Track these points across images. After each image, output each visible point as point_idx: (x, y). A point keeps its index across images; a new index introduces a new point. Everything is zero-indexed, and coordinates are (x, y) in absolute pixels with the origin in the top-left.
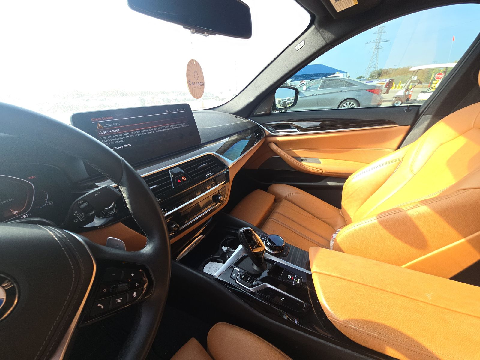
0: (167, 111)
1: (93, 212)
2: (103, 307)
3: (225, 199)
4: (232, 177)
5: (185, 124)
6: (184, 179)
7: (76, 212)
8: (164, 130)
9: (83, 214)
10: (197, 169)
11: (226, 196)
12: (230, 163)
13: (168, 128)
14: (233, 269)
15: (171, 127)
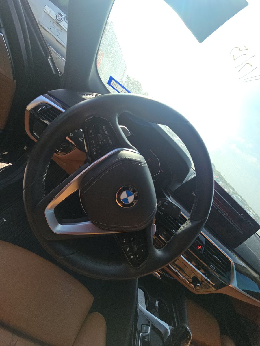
0: (242, 214)
1: (164, 209)
2: (124, 242)
3: (199, 290)
4: (222, 291)
5: (241, 230)
6: (199, 248)
7: (161, 201)
8: (226, 218)
9: (161, 205)
10: (212, 255)
11: (202, 290)
12: (234, 284)
13: (230, 220)
14: (148, 324)
15: (232, 222)
